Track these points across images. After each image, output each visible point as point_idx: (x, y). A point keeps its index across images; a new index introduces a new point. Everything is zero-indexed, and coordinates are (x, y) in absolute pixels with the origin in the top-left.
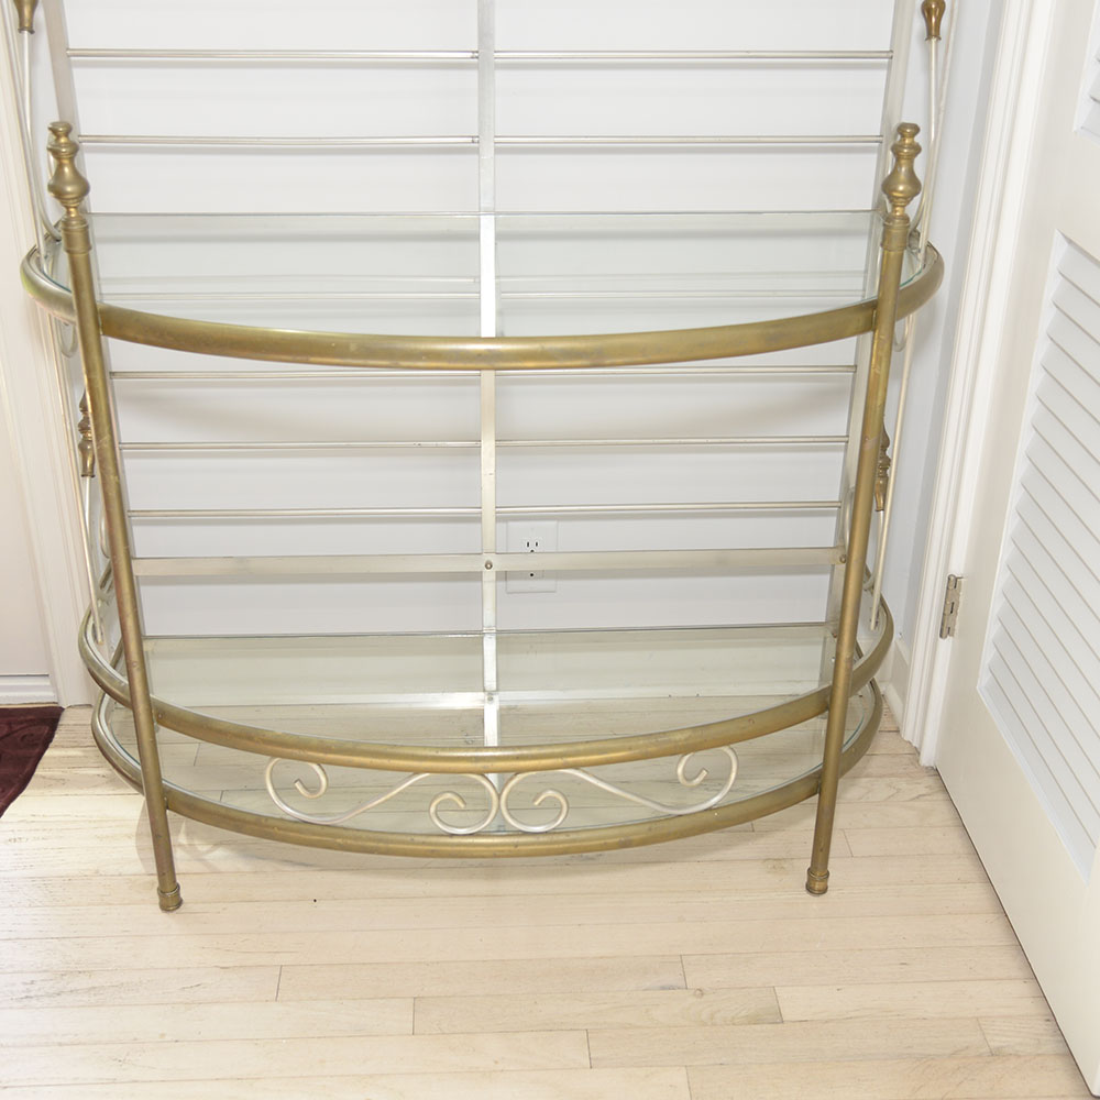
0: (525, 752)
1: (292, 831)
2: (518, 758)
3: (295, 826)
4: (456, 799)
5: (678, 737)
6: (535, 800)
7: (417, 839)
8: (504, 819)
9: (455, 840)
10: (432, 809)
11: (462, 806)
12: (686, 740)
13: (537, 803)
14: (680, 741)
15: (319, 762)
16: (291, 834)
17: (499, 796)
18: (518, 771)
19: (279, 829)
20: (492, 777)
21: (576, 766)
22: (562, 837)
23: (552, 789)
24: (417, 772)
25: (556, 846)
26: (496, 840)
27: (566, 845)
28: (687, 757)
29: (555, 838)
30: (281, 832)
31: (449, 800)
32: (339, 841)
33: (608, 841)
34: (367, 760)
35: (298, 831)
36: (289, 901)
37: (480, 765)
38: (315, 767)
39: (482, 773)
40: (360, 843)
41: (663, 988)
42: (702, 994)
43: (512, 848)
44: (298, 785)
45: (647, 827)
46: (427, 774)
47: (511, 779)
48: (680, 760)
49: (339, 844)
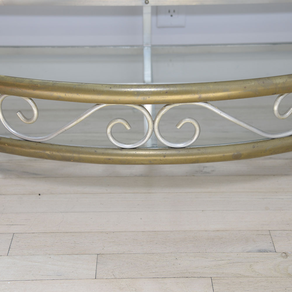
0: (172, 89)
1: (17, 146)
2: (167, 93)
3: (19, 143)
4: (125, 123)
5: (278, 81)
6: (177, 125)
7: (99, 151)
8: (156, 139)
9: (124, 152)
10: (109, 130)
11: (128, 128)
12: (284, 83)
13: (179, 127)
14: (279, 84)
15: (31, 97)
16: (17, 148)
17: (154, 122)
18: (168, 103)
19: (9, 145)
20: (148, 107)
21: (206, 101)
22: (195, 151)
23: (189, 118)
24: (98, 103)
25: (191, 157)
26: (151, 152)
27: (197, 157)
28: (281, 97)
29: (191, 151)
30: (10, 147)
31: (120, 124)
32: (48, 152)
33: (225, 154)
34: (62, 95)
35: (21, 146)
36: (24, 194)
37: (140, 98)
38: (30, 101)
39: (141, 104)
40: (62, 154)
41: (260, 251)
42: (287, 256)
43: (162, 158)
44: (19, 114)
45: (252, 145)
46: (105, 105)
47: (162, 109)
48: (276, 100)
49: (48, 155)
